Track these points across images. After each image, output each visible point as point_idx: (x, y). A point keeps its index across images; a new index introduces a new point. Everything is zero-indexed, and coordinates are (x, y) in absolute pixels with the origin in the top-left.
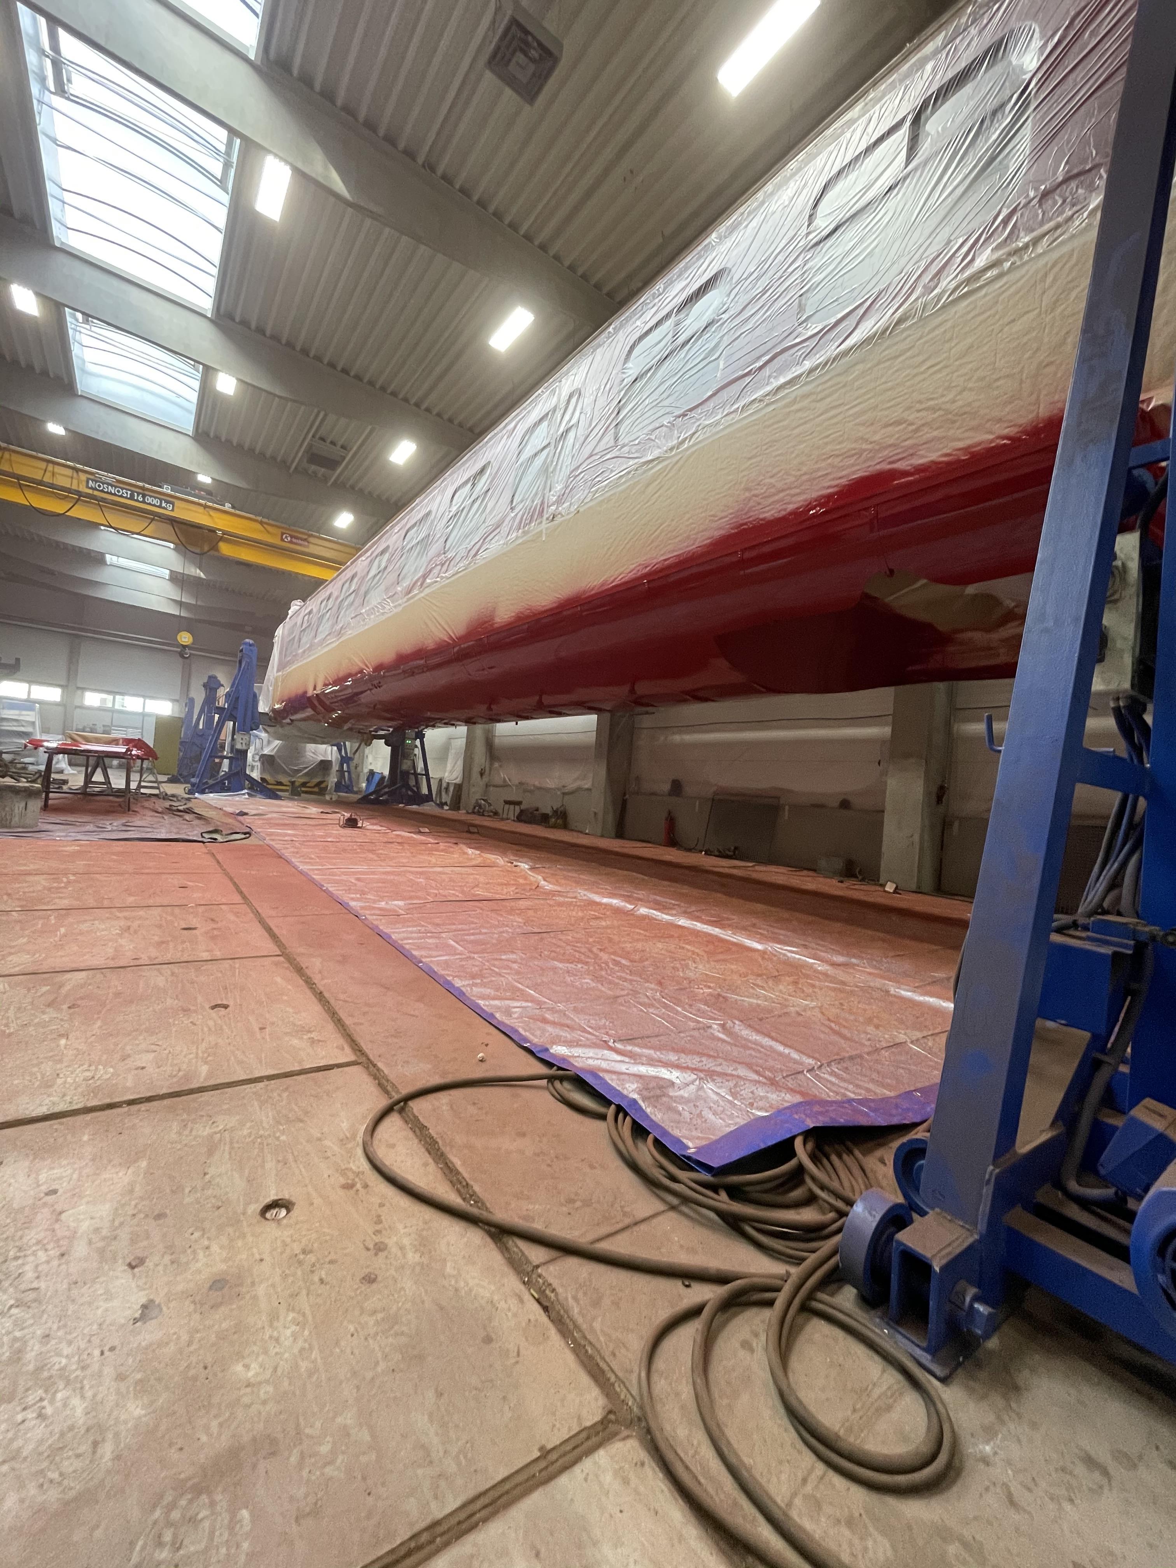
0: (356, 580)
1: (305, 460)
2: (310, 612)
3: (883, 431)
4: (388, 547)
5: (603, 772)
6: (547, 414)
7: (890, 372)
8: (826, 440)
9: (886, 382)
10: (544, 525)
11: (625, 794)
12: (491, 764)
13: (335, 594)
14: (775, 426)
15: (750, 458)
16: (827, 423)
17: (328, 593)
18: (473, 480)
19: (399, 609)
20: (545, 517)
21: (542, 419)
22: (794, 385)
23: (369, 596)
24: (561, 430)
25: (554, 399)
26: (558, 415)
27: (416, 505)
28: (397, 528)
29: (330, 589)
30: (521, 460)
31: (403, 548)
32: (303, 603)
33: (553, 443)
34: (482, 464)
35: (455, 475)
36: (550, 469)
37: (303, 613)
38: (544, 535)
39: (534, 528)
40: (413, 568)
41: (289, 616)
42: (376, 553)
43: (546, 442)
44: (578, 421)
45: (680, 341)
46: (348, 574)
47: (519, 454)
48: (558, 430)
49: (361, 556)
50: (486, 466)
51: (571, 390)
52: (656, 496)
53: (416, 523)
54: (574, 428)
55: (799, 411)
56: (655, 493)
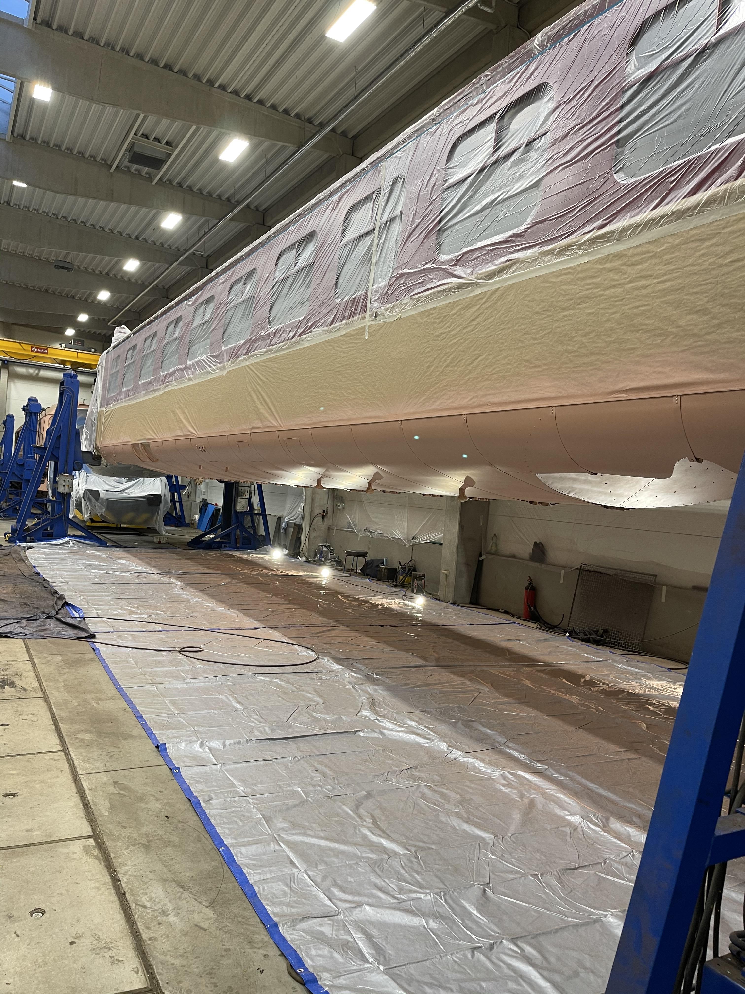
0: (181, 324)
1: (127, 160)
2: (134, 347)
3: (689, 317)
4: (212, 297)
5: (456, 529)
6: (372, 194)
7: (698, 254)
8: (635, 311)
9: (693, 265)
10: (368, 322)
11: (481, 555)
12: (334, 506)
13: (160, 334)
14: (589, 281)
15: (564, 309)
16: (636, 292)
17: (152, 332)
18: (299, 247)
19: (224, 373)
20: (368, 313)
21: (367, 199)
22: (608, 241)
23: (194, 348)
24: (385, 218)
25: (379, 180)
26: (382, 199)
27: (242, 259)
28: (222, 279)
29: (154, 327)
30: (345, 240)
31: (228, 303)
32: (128, 332)
33: (377, 231)
34: (307, 231)
35: (281, 236)
36: (374, 260)
37: (127, 345)
38: (367, 333)
39: (357, 323)
40: (238, 329)
41: (113, 345)
42: (200, 301)
43: (370, 227)
44: (401, 214)
45: (503, 152)
46: (172, 315)
47: (344, 232)
48: (381, 218)
49: (185, 298)
50: (311, 235)
51: (395, 175)
52: (475, 323)
53: (241, 278)
54: (397, 220)
55: (610, 270)
56: (473, 320)
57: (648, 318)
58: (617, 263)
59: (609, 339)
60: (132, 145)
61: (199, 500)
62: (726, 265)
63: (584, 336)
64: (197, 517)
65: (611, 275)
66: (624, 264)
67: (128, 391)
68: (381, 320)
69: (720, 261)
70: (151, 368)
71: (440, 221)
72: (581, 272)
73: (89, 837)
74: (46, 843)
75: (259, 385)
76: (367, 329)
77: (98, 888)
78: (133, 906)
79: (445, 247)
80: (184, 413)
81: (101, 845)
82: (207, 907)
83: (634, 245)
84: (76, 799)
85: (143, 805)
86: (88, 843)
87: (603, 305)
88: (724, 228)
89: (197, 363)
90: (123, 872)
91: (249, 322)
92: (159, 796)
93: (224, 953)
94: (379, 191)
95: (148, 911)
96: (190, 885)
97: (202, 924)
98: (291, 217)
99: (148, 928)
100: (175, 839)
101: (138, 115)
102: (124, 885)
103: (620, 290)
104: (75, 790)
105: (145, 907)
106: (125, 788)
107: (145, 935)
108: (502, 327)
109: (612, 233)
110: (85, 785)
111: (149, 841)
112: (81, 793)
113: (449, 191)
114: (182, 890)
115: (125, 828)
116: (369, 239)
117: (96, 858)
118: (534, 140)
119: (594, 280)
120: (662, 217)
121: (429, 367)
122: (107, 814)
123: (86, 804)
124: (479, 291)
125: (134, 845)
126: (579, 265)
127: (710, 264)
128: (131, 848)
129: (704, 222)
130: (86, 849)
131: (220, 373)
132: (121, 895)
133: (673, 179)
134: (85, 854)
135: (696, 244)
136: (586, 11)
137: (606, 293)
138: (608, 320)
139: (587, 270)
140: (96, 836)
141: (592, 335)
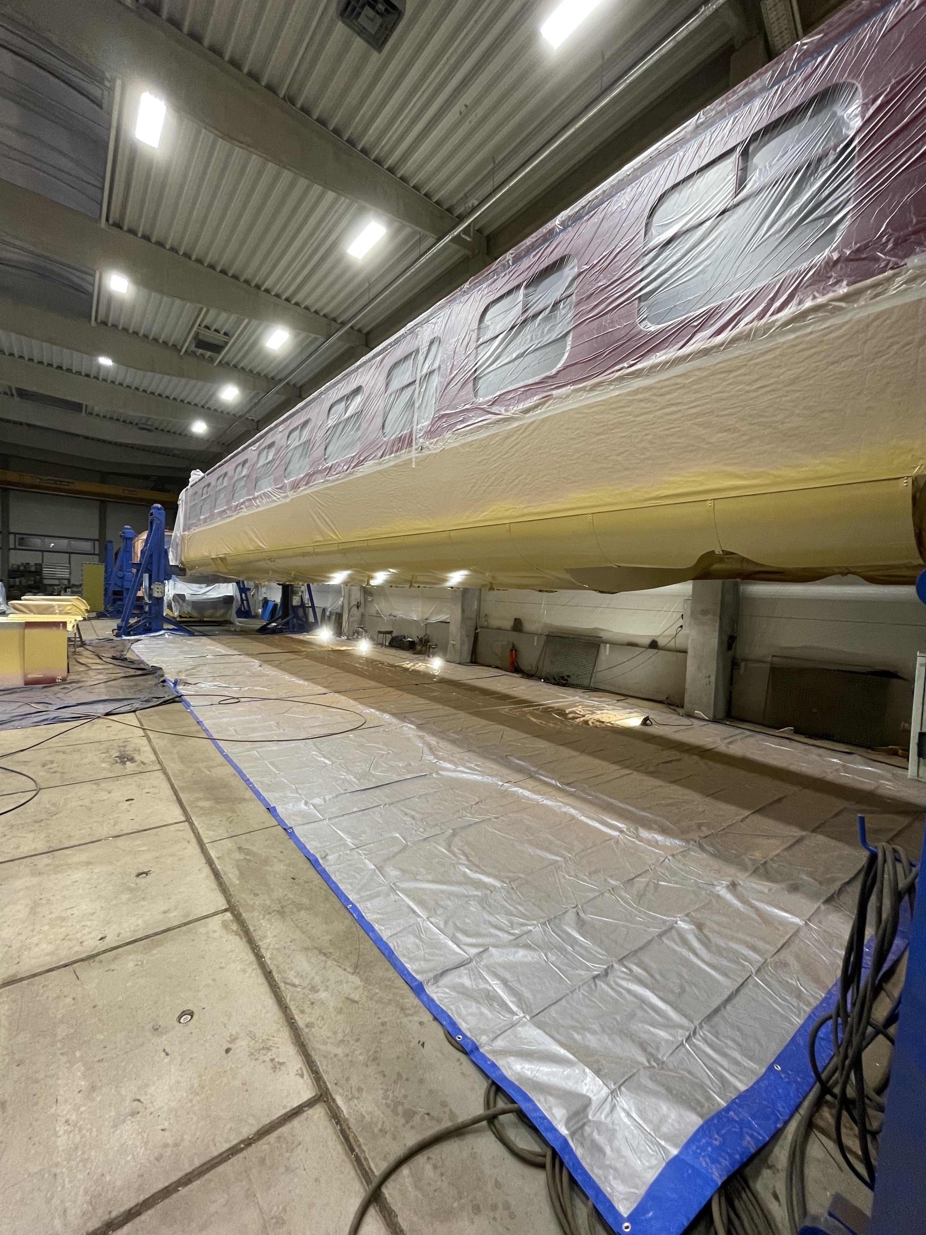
0: (247, 465)
1: (193, 346)
2: (209, 485)
4: (274, 443)
5: (459, 611)
6: (411, 354)
9: (721, 392)
10: (414, 454)
11: (477, 629)
12: (366, 599)
13: (230, 474)
17: (223, 472)
18: (347, 400)
19: (288, 500)
20: (414, 447)
21: (406, 358)
22: (637, 377)
23: (259, 483)
24: (425, 371)
25: (417, 342)
26: (421, 357)
27: (297, 412)
28: (281, 428)
29: (225, 469)
30: (389, 392)
31: (288, 446)
32: (202, 474)
33: (417, 382)
34: (354, 386)
35: (331, 392)
36: (417, 405)
37: (202, 484)
38: (414, 463)
39: (405, 455)
40: (298, 466)
41: (190, 484)
42: (263, 446)
43: (411, 380)
44: (439, 367)
45: (530, 313)
46: (240, 459)
47: (387, 385)
48: (421, 371)
49: (250, 445)
50: (358, 390)
51: (432, 337)
52: (514, 450)
53: (298, 427)
54: (436, 373)
55: (641, 401)
56: (512, 448)
57: (679, 437)
58: (647, 395)
59: (643, 457)
60: (198, 334)
61: (261, 598)
62: (754, 391)
63: (617, 455)
64: (260, 610)
65: (643, 404)
66: (655, 395)
67: (206, 518)
68: (426, 452)
69: (748, 388)
70: (224, 500)
71: (476, 371)
72: (612, 403)
73: (226, 910)
74: (185, 924)
75: (319, 508)
76: (414, 460)
77: (244, 971)
78: (282, 986)
79: (480, 392)
80: (254, 532)
81: (238, 918)
82: (353, 974)
83: (663, 378)
84: (207, 870)
85: (269, 868)
86: (225, 918)
87: (635, 429)
88: (749, 361)
89: (263, 494)
90: (265, 946)
91: (308, 460)
92: (280, 856)
93: (381, 1028)
94: (417, 351)
95: (299, 989)
96: (331, 950)
97: (352, 996)
98: (339, 377)
99: (302, 1012)
100: (305, 901)
101: (201, 310)
102: (269, 962)
103: (651, 416)
104: (204, 861)
105: (294, 986)
106: (248, 852)
107: (301, 1021)
108: (540, 451)
109: (642, 370)
110: (213, 854)
111: (282, 907)
112: (210, 862)
113: (482, 347)
114: (324, 958)
115: (257, 895)
116: (410, 390)
117: (236, 933)
118: (560, 301)
119: (626, 409)
120: (689, 355)
121: (473, 487)
122: (238, 882)
123: (216, 874)
124: (516, 424)
125: (269, 913)
126: (611, 398)
127: (738, 391)
128: (268, 917)
129: (731, 356)
130: (225, 925)
131: (284, 501)
132: (268, 975)
133: (695, 324)
134: (224, 931)
135: (723, 375)
136: (604, 192)
137: (638, 419)
138: (641, 441)
139: (619, 401)
140: (231, 908)
141: (625, 454)
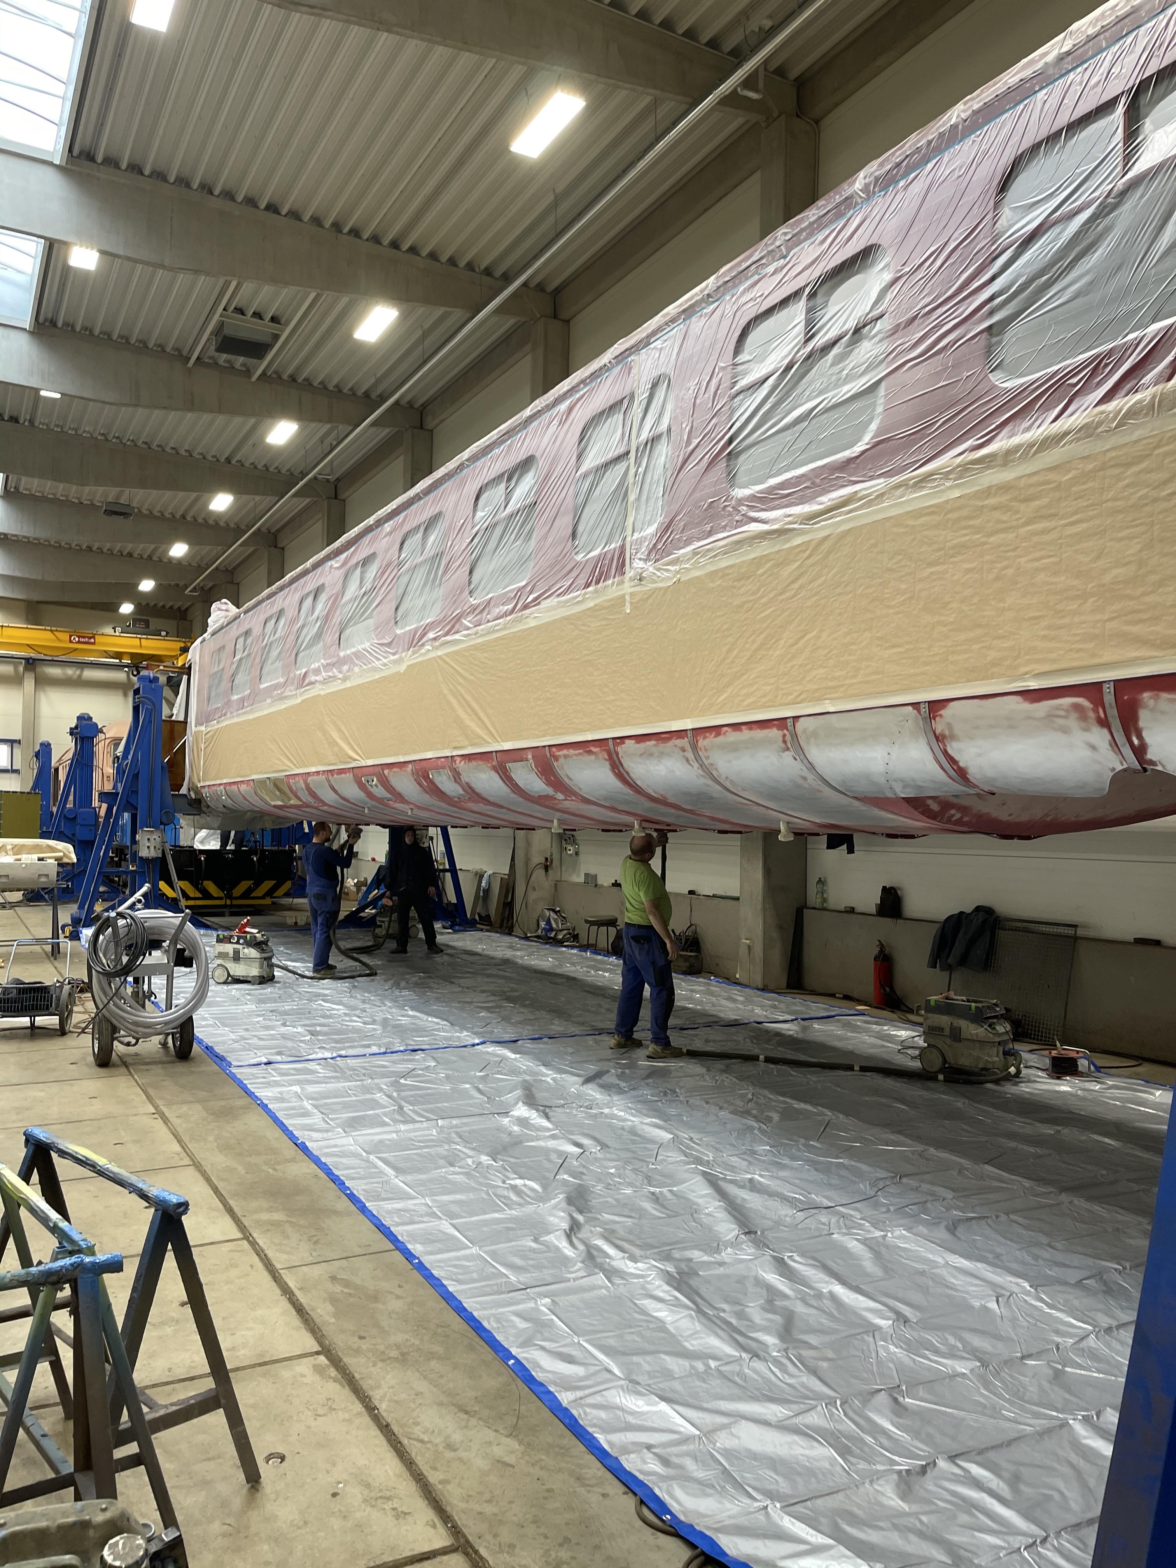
0: (323, 598)
1: (213, 348)
2: (247, 633)
3: (1115, 571)
4: (372, 556)
5: (757, 876)
6: (622, 401)
7: (1121, 484)
8: (1036, 564)
9: (1115, 499)
10: (628, 588)
13: (291, 613)
14: (964, 523)
15: (930, 564)
16: (1036, 539)
17: (276, 609)
18: (509, 479)
19: (402, 668)
20: (630, 573)
21: (613, 408)
22: (988, 468)
23: (348, 631)
24: (644, 436)
25: (630, 381)
26: (637, 410)
27: (417, 498)
28: (388, 527)
29: (279, 601)
30: (583, 469)
31: (400, 565)
32: (234, 610)
33: (632, 455)
34: (522, 456)
35: (479, 464)
36: (632, 497)
37: (235, 631)
38: (628, 605)
39: (612, 589)
40: (420, 602)
41: (210, 630)
42: (354, 561)
43: (622, 450)
44: (669, 430)
45: (819, 341)
46: (308, 584)
47: (579, 457)
48: (638, 436)
49: (328, 558)
50: (528, 463)
51: (655, 374)
52: (796, 586)
53: (419, 526)
54: (664, 439)
55: (994, 508)
56: (793, 582)
57: (1057, 574)
58: (1004, 499)
59: (1002, 605)
60: (221, 325)
63: (964, 601)
65: (997, 514)
66: (1015, 499)
67: (242, 700)
68: (648, 585)
69: (1154, 494)
70: (279, 664)
71: (730, 441)
72: (951, 511)
73: (318, 1353)
74: (260, 1365)
75: (460, 684)
76: (627, 597)
77: (349, 1421)
79: (741, 478)
80: (340, 730)
81: (336, 1362)
82: (507, 1436)
83: (1027, 472)
85: (380, 1306)
86: (317, 1362)
87: (988, 557)
88: (1155, 448)
89: (354, 654)
90: (378, 1397)
91: (440, 592)
92: (398, 1291)
94: (632, 396)
95: (429, 1446)
96: (477, 1409)
97: (507, 1459)
98: (494, 434)
99: (434, 1468)
101: (227, 284)
102: (384, 1414)
103: (1011, 536)
104: (279, 1292)
105: (422, 1441)
106: (347, 1284)
108: (838, 590)
109: (992, 456)
110: (292, 1284)
111: (403, 1354)
112: (288, 1293)
113: (741, 397)
114: (466, 1417)
116: (620, 468)
117: (335, 1380)
118: (865, 325)
119: (971, 523)
120: (1066, 434)
121: (729, 651)
122: (333, 1320)
123: (300, 1310)
124: (798, 541)
125: (382, 1360)
126: (947, 502)
127: (1140, 498)
128: (380, 1364)
129: (1127, 439)
130: (319, 1370)
131: (394, 669)
132: (386, 1429)
133: (1074, 380)
134: (317, 1378)
135: (1117, 471)
136: (929, 142)
137: (992, 539)
138: (997, 578)
139: (960, 508)
140: (326, 1350)
141: (975, 600)
